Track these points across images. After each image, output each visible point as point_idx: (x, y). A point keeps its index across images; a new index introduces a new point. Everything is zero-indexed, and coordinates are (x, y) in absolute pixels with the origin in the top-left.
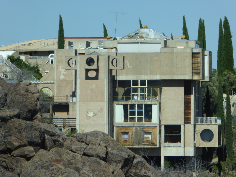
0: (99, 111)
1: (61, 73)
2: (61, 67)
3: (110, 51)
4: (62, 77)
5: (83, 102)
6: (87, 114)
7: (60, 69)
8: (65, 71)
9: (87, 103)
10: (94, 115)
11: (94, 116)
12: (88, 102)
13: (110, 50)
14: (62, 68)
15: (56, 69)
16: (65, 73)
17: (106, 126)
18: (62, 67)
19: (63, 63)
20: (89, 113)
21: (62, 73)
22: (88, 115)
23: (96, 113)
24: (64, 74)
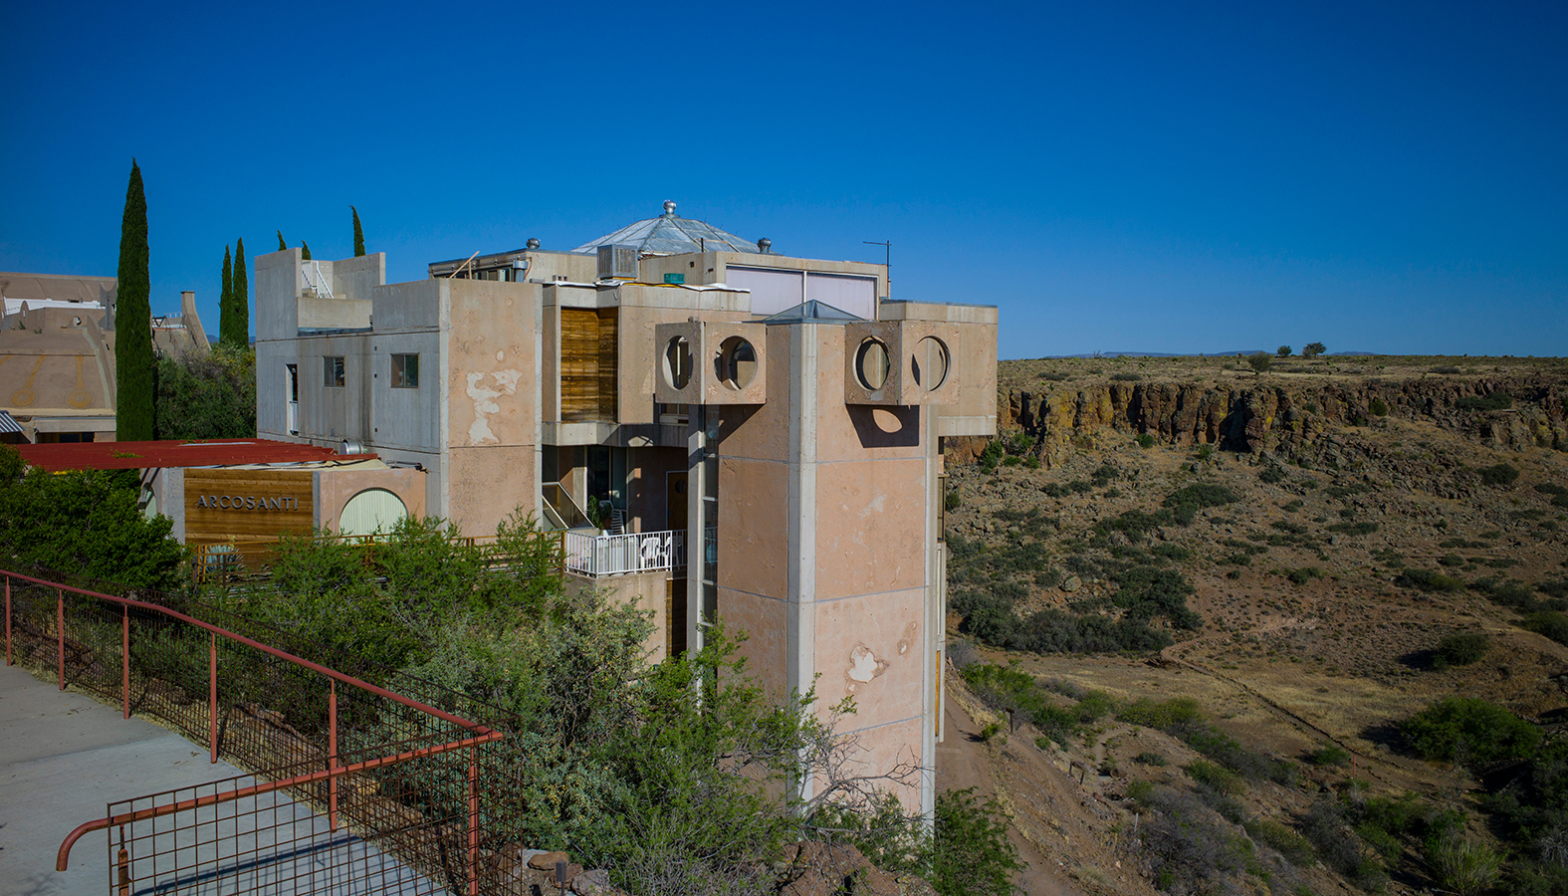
0: (900, 646)
1: (473, 408)
2: (473, 378)
3: (728, 300)
4: (480, 433)
5: (830, 604)
6: (846, 672)
7: (472, 391)
8: (493, 400)
9: (847, 606)
10: (877, 670)
11: (878, 673)
12: (854, 601)
13: (728, 296)
14: (479, 385)
15: (450, 388)
16: (494, 409)
17: (926, 722)
18: (480, 376)
19: (483, 353)
20: (858, 660)
21: (478, 408)
22: (853, 674)
23: (885, 657)
24: (488, 416)
